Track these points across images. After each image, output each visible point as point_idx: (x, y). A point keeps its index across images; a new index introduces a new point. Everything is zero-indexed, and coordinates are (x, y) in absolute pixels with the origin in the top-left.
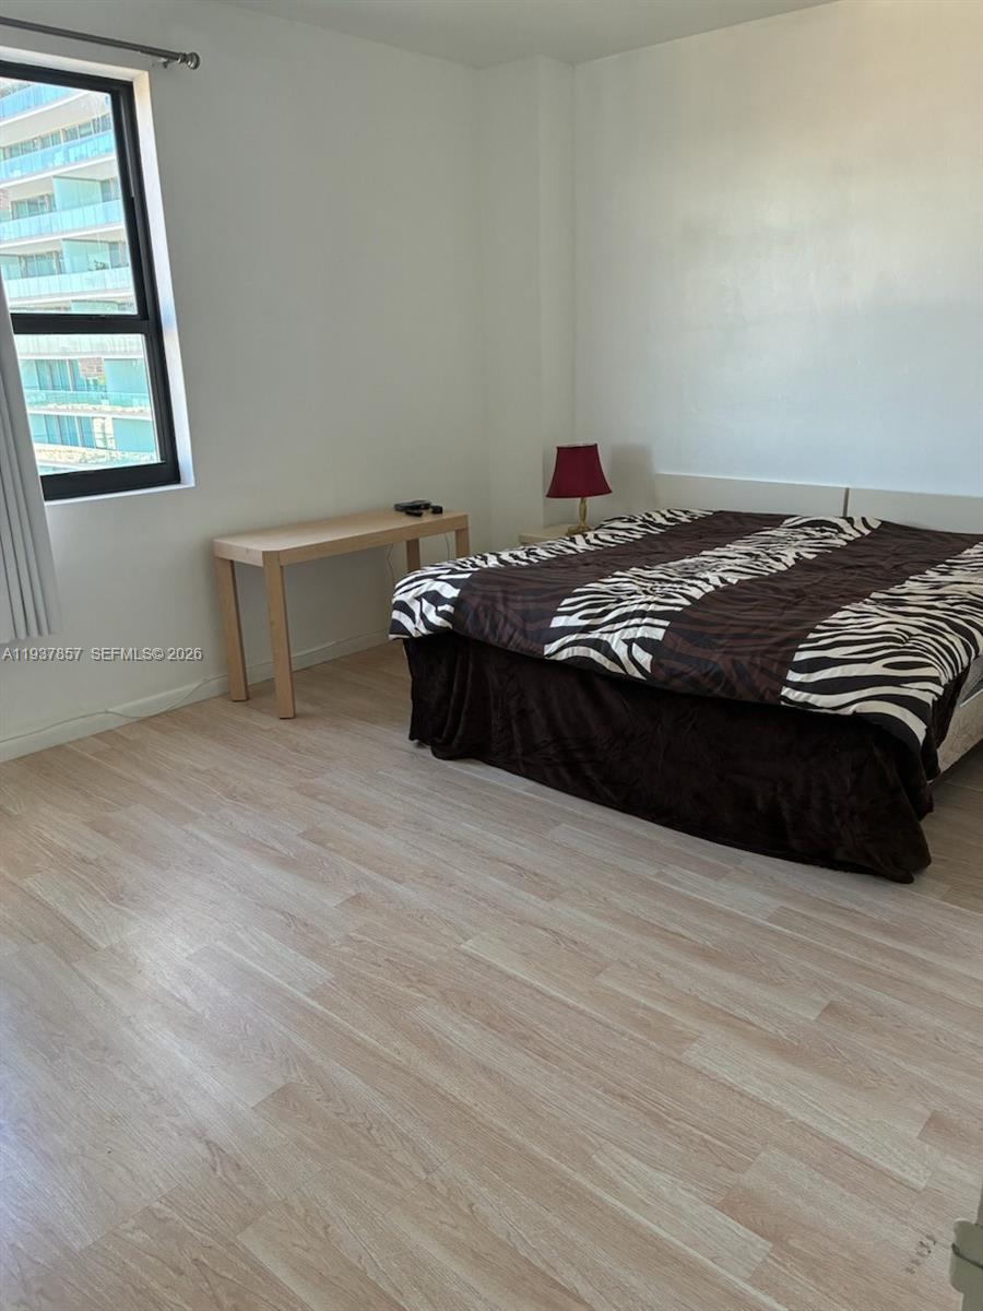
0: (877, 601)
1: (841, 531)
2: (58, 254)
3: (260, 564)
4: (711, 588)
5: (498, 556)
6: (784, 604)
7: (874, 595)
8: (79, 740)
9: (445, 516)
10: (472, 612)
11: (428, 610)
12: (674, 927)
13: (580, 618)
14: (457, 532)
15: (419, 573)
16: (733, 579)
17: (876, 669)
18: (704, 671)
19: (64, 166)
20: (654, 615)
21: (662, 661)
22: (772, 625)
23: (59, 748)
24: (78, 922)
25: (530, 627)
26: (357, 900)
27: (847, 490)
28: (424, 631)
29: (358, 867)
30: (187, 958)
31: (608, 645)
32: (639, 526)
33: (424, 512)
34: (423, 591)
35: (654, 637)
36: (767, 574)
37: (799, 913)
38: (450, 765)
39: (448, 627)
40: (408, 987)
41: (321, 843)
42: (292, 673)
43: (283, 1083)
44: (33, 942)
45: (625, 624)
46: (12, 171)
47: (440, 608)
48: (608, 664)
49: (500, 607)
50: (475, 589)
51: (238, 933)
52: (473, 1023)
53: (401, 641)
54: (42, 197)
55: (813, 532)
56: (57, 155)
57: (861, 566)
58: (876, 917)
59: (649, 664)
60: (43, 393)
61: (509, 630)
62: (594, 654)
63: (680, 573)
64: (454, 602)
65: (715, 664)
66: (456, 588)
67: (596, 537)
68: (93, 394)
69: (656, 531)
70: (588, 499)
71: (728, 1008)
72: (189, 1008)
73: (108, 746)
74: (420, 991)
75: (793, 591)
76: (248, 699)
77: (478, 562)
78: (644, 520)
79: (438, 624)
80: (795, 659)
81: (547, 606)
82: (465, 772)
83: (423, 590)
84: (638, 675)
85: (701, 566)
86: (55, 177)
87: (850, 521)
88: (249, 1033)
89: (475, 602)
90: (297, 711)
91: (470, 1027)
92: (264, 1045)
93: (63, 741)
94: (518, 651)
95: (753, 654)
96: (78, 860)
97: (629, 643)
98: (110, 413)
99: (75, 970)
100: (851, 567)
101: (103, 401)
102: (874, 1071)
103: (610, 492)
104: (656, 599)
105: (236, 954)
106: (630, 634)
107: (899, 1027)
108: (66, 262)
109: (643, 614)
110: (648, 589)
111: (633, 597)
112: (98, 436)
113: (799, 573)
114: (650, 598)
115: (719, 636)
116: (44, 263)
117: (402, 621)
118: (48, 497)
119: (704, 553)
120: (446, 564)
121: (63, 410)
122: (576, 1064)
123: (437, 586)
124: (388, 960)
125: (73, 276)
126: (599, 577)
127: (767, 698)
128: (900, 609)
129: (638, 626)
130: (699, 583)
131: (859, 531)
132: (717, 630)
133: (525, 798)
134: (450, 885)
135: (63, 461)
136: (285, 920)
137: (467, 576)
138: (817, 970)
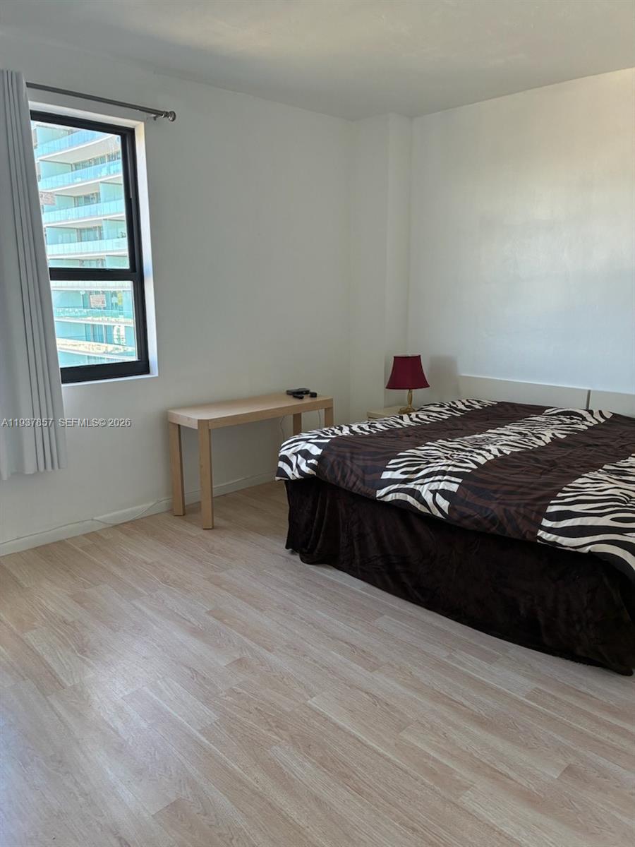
0: (608, 470)
1: (584, 419)
2: (100, 228)
3: (196, 427)
4: (492, 457)
5: (350, 427)
6: (541, 471)
7: (606, 467)
8: (74, 537)
9: (318, 399)
10: (329, 467)
11: (301, 462)
12: (458, 698)
13: (402, 473)
14: (326, 409)
15: (297, 437)
16: (507, 451)
17: (605, 521)
18: (485, 516)
19: (107, 175)
20: (452, 474)
21: (457, 507)
22: (532, 486)
23: (61, 542)
24: (55, 667)
25: (367, 478)
26: (240, 662)
27: (589, 392)
28: (298, 476)
29: (243, 638)
30: (122, 698)
31: (420, 493)
32: (447, 410)
33: (305, 396)
34: (299, 450)
35: (451, 490)
36: (531, 448)
37: (550, 694)
38: (312, 568)
39: (313, 475)
40: (269, 730)
41: (220, 619)
42: (212, 498)
43: (175, 798)
44: (24, 679)
45: (431, 479)
46: (76, 178)
47: (309, 462)
48: (419, 506)
49: (348, 463)
50: (332, 450)
51: (158, 682)
52: (311, 762)
53: (284, 482)
54: (93, 194)
55: (565, 419)
56: (103, 169)
57: (597, 445)
58: (605, 700)
59: (447, 508)
60: (85, 311)
61: (353, 478)
62: (410, 499)
63: (472, 445)
64: (318, 458)
65: (492, 511)
66: (320, 448)
67: (417, 416)
68: (114, 311)
69: (458, 414)
70: (413, 390)
71: (494, 764)
72: (119, 736)
73: (91, 543)
74: (276, 734)
75: (548, 461)
76: (184, 515)
77: (336, 431)
78: (450, 406)
79: (307, 472)
80: (548, 511)
81: (380, 464)
82: (322, 574)
83: (299, 448)
84: (439, 515)
85: (487, 441)
86: (101, 182)
87: (591, 412)
88: (157, 757)
89: (331, 458)
90: (215, 525)
91: (308, 765)
92: (166, 768)
93: (63, 538)
94: (359, 493)
95: (518, 505)
96: (61, 621)
97: (434, 492)
98: (125, 323)
99: (48, 701)
100: (590, 445)
101: (120, 316)
102: (598, 821)
103: (428, 386)
104: (453, 463)
105: (155, 698)
106: (435, 486)
107: (618, 787)
108: (104, 232)
109: (444, 473)
110: (448, 456)
111: (438, 461)
112: (115, 337)
113: (553, 448)
114: (449, 462)
115: (495, 492)
116: (91, 233)
117: (284, 468)
118: (64, 381)
119: (490, 431)
120: (315, 432)
121: (97, 321)
122: (382, 801)
123: (308, 446)
124: (256, 709)
125: (108, 241)
126: (415, 445)
127: (527, 537)
128: (624, 478)
129: (440, 481)
130: (483, 452)
131: (596, 420)
132: (494, 487)
133: (361, 595)
134: (304, 655)
135: (93, 352)
136: (190, 674)
137: (327, 441)
138: (560, 739)
